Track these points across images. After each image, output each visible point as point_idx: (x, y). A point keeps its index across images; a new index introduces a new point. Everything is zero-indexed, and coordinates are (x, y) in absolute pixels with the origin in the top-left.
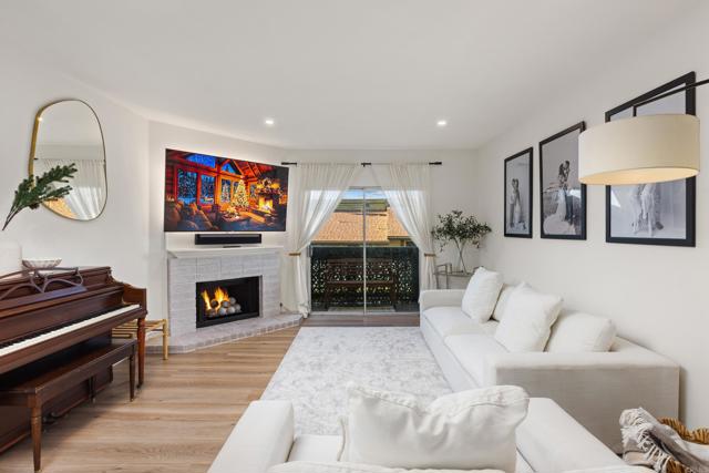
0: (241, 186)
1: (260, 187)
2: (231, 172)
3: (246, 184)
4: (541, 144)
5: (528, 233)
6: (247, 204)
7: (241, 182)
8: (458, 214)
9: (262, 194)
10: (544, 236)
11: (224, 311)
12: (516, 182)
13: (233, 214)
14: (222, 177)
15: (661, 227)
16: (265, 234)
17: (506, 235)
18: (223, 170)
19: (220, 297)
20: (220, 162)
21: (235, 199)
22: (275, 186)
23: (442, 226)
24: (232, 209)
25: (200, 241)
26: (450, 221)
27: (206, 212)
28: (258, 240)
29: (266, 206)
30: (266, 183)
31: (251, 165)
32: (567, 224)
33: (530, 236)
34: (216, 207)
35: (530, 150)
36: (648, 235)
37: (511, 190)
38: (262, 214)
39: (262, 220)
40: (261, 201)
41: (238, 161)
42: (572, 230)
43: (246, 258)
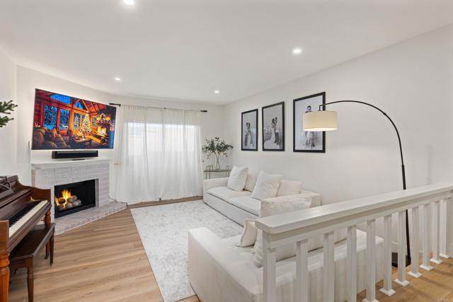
0: (87, 118)
1: (98, 119)
2: (81, 108)
3: (90, 116)
4: (263, 108)
5: (255, 148)
6: (90, 130)
7: (87, 115)
8: (217, 139)
9: (99, 124)
10: (264, 150)
11: (70, 205)
12: (248, 124)
13: (81, 137)
14: (75, 111)
15: (314, 146)
16: (100, 151)
17: (242, 150)
18: (75, 106)
19: (66, 195)
20: (73, 100)
21: (83, 127)
22: (108, 119)
23: (207, 145)
24: (80, 134)
25: (56, 156)
26: (213, 143)
27: (63, 135)
28: (96, 154)
29: (102, 132)
30: (103, 117)
31: (94, 104)
32: (276, 144)
33: (257, 150)
34: (70, 132)
35: (257, 110)
36: (310, 149)
37: (245, 128)
38: (99, 137)
39: (99, 141)
40: (99, 128)
41: (85, 101)
42: (278, 147)
43: (88, 167)
